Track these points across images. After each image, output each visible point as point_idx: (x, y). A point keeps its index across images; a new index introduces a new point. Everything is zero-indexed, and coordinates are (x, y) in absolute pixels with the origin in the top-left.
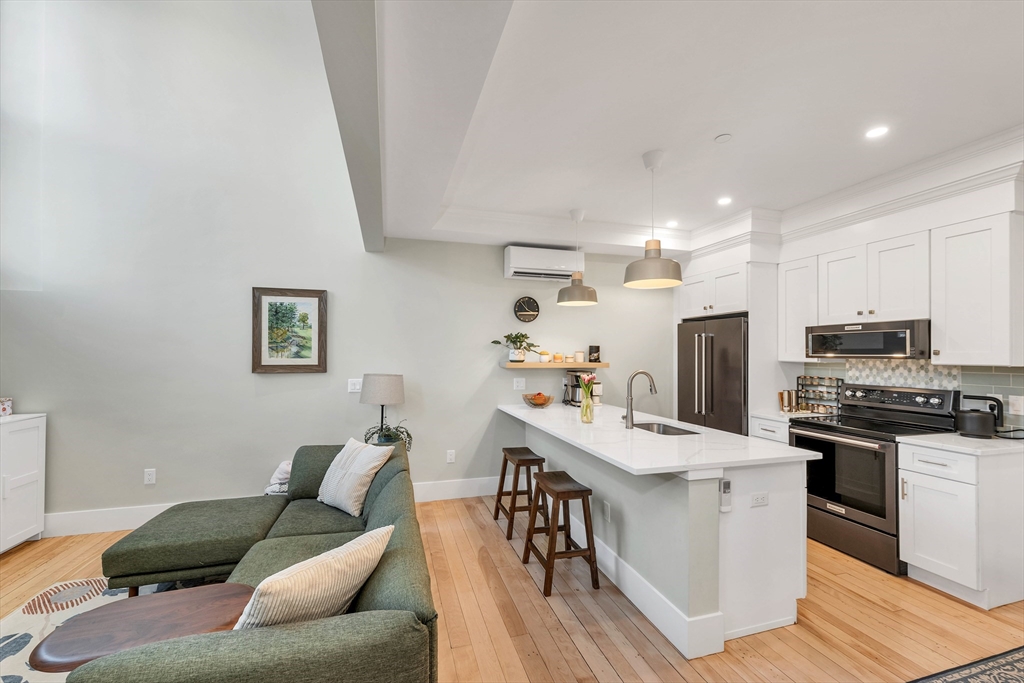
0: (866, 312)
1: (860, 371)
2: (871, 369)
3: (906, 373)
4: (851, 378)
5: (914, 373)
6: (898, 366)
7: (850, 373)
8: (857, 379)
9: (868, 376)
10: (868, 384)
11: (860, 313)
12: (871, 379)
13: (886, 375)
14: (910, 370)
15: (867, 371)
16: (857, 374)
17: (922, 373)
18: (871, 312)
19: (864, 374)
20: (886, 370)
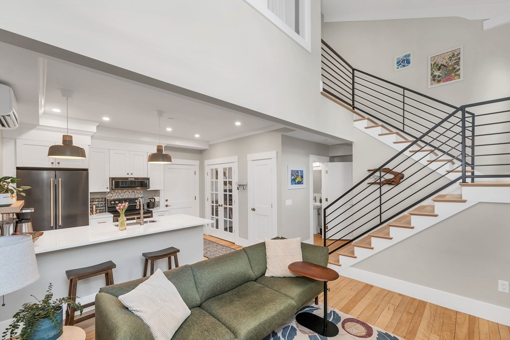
0: (130, 174)
1: (113, 194)
2: (117, 193)
3: (128, 193)
4: (108, 197)
5: (131, 193)
6: (126, 192)
7: (108, 195)
8: (111, 197)
9: (115, 196)
10: (115, 198)
11: (128, 174)
12: (117, 196)
13: (122, 195)
14: (130, 192)
15: (115, 194)
16: (111, 195)
17: (133, 193)
18: (132, 174)
19: (114, 195)
20: (122, 193)
